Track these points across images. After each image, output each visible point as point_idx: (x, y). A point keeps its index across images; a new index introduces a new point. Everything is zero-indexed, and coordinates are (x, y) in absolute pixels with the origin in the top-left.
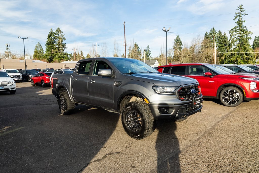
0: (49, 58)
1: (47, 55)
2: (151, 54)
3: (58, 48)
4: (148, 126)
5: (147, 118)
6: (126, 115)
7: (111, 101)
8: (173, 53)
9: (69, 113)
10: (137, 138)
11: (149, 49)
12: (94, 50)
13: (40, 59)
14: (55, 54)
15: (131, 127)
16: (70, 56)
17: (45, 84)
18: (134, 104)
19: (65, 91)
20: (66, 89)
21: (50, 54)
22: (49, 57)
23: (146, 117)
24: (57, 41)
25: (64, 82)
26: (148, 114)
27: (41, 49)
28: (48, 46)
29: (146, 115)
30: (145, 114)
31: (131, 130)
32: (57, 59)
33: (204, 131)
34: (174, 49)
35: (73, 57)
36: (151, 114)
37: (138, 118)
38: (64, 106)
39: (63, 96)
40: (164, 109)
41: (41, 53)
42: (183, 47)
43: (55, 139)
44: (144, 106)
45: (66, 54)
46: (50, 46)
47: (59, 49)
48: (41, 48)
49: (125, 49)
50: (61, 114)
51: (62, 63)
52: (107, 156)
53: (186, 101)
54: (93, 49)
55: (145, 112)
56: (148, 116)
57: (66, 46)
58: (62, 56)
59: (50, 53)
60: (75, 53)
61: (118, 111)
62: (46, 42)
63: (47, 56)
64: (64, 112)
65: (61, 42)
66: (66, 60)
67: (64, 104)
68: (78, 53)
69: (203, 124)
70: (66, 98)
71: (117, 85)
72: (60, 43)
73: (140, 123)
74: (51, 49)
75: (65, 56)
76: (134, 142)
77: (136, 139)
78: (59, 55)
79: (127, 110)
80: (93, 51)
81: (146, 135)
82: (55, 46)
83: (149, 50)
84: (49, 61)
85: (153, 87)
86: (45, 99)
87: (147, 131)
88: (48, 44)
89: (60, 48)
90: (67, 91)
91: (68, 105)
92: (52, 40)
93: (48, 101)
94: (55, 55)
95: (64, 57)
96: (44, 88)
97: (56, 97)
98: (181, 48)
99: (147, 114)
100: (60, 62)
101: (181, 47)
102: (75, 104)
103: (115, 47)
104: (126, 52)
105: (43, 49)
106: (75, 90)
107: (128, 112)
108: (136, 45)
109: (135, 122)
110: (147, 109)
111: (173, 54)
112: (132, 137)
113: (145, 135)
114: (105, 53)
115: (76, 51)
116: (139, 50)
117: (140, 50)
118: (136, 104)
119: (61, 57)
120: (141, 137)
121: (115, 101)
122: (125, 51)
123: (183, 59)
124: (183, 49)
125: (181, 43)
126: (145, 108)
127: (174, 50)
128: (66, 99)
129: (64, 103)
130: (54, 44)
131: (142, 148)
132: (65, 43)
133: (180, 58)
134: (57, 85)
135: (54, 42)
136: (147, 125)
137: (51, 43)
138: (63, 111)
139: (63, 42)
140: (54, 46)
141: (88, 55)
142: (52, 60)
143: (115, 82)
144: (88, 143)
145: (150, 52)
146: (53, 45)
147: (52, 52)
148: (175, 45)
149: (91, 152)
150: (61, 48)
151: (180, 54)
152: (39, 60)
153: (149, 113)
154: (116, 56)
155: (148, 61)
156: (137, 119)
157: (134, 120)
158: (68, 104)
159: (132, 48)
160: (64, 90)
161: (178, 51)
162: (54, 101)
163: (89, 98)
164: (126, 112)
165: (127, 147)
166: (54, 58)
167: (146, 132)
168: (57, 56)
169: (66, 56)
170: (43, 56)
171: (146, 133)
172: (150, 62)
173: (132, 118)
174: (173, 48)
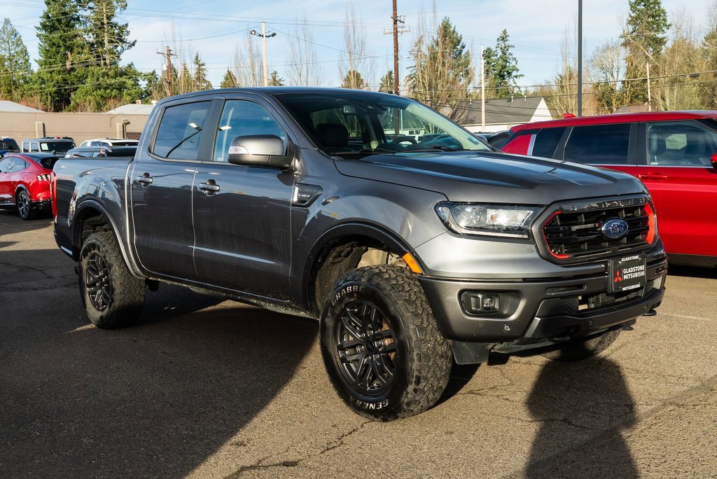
0: (55, 92)
1: (46, 76)
2: (519, 73)
3: (92, 45)
4: (419, 371)
5: (414, 339)
6: (337, 320)
7: (281, 264)
8: (623, 66)
9: (122, 319)
10: (375, 414)
11: (507, 47)
12: (254, 52)
13: (16, 94)
14: (80, 71)
15: (354, 369)
16: (147, 82)
17: (34, 205)
18: (370, 280)
19: (106, 230)
20: (108, 222)
21: (59, 72)
22: (55, 89)
23: (412, 333)
24: (88, 13)
25: (103, 194)
26: (422, 323)
27: (18, 49)
28: (51, 37)
29: (412, 327)
30: (410, 320)
31: (356, 384)
32: (89, 97)
33: (665, 397)
34: (625, 45)
35: (161, 86)
36: (433, 322)
37: (381, 337)
38: (99, 292)
39: (96, 251)
40: (480, 296)
41: (20, 69)
42: (669, 35)
43: (53, 414)
44: (406, 286)
45: (129, 72)
46: (56, 35)
47: (100, 50)
48: (18, 45)
49: (396, 50)
50: (89, 322)
51: (112, 112)
52: (244, 472)
53: (579, 266)
54: (251, 50)
55: (408, 311)
56: (421, 329)
57: (130, 39)
58: (113, 81)
59: (58, 67)
60: (171, 69)
61: (306, 309)
62: (41, 20)
63: (44, 83)
64: (102, 317)
65: (108, 18)
66: (128, 98)
67: (102, 284)
68: (185, 69)
69: (670, 372)
70: (111, 259)
71: (305, 202)
72: (103, 24)
73: (392, 356)
74: (62, 49)
75: (124, 83)
76: (362, 430)
77: (373, 421)
78: (98, 79)
79: (341, 300)
80: (248, 61)
81: (408, 404)
82: (78, 39)
83: (510, 50)
84: (55, 107)
85: (440, 209)
86: (29, 268)
87: (415, 391)
88: (51, 27)
89: (102, 44)
90: (112, 229)
91: (117, 291)
92: (67, 9)
93: (39, 273)
94: (82, 79)
95: (121, 88)
96: (29, 223)
97: (71, 253)
98: (661, 42)
99: (418, 321)
100: (101, 110)
101: (660, 35)
102: (147, 281)
103: (352, 39)
104: (399, 62)
105: (25, 52)
106: (141, 226)
107: (345, 308)
108: (446, 32)
109: (371, 350)
110: (418, 303)
111: (623, 70)
112: (359, 409)
113: (405, 407)
114: (305, 67)
115: (172, 57)
116: (463, 53)
117: (467, 53)
118: (376, 280)
119: (106, 89)
120: (391, 413)
121: (295, 268)
122: (396, 58)
123: (667, 92)
124: (669, 44)
125: (659, 16)
126: (410, 295)
127: (625, 53)
128: (110, 266)
129: (100, 278)
130: (77, 26)
131: (386, 451)
132: (127, 25)
133: (652, 88)
134: (74, 206)
135: (74, 19)
136: (415, 365)
137: (63, 21)
138: (95, 314)
139: (114, 20)
140: (75, 36)
141: (229, 76)
142: (68, 102)
143: (297, 189)
144: (178, 428)
145: (514, 63)
146: (71, 33)
147: (68, 66)
148: (631, 28)
149: (185, 459)
150: (108, 46)
151: (655, 69)
152: (11, 99)
153: (425, 317)
154: (353, 81)
155: (503, 102)
156: (378, 340)
157: (368, 342)
158: (117, 285)
159: (428, 42)
160: (103, 225)
161: (647, 57)
162: (63, 277)
163: (196, 258)
164: (339, 308)
165: (331, 446)
166: (78, 92)
167: (407, 393)
168: (89, 82)
169: (130, 82)
170: (26, 82)
171: (409, 396)
172: (511, 110)
173: (361, 333)
174: (623, 40)
